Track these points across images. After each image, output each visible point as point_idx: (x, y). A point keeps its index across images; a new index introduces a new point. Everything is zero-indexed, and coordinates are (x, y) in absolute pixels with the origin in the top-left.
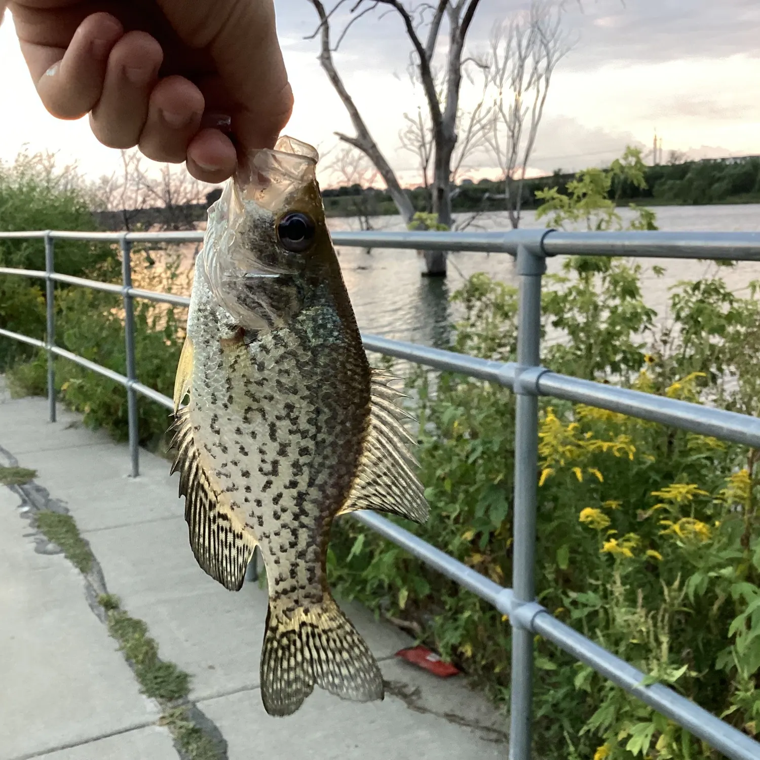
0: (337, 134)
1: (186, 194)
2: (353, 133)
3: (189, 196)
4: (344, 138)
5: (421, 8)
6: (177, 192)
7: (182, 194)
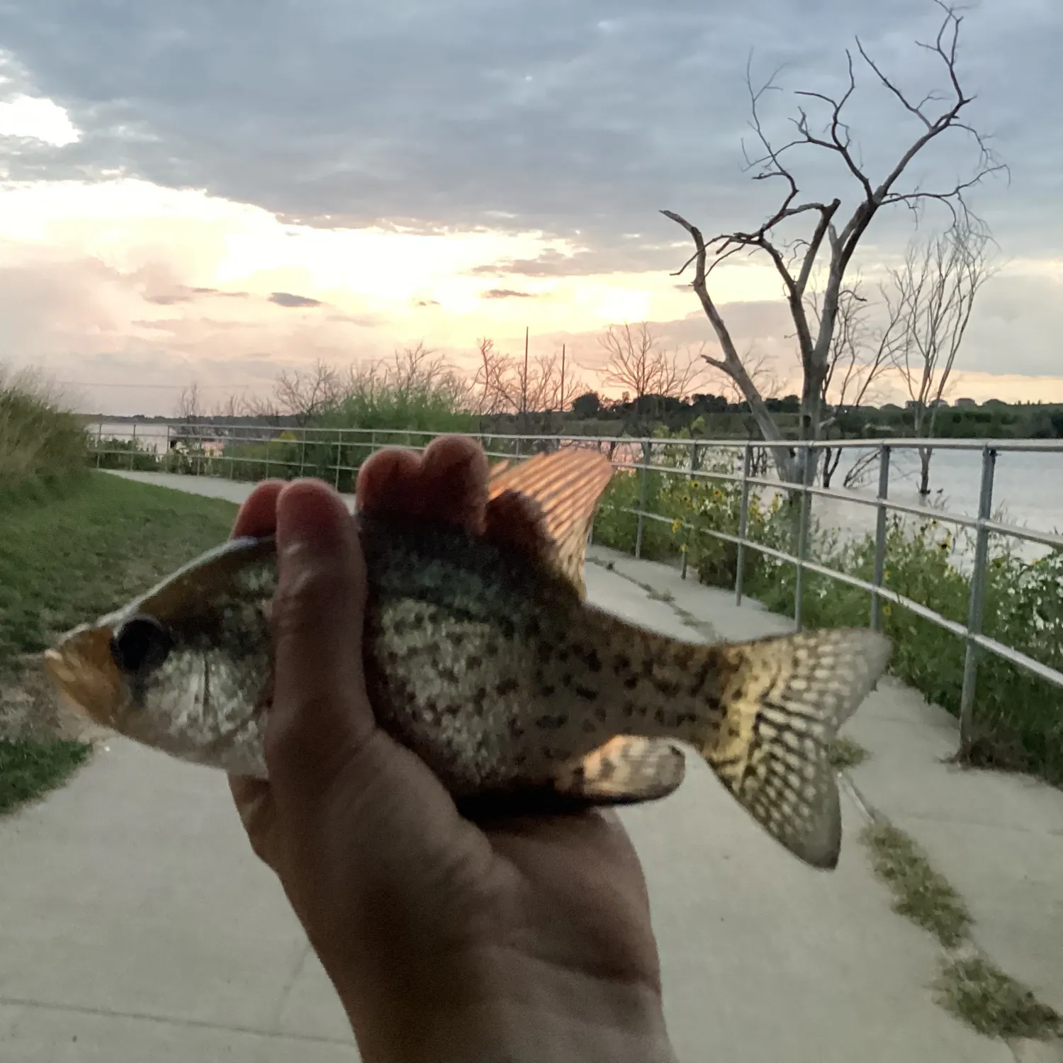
0: (704, 356)
1: (545, 403)
2: (722, 357)
3: (549, 404)
4: (712, 362)
5: (796, 243)
6: (536, 400)
7: (542, 402)
